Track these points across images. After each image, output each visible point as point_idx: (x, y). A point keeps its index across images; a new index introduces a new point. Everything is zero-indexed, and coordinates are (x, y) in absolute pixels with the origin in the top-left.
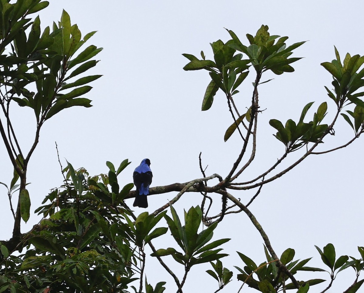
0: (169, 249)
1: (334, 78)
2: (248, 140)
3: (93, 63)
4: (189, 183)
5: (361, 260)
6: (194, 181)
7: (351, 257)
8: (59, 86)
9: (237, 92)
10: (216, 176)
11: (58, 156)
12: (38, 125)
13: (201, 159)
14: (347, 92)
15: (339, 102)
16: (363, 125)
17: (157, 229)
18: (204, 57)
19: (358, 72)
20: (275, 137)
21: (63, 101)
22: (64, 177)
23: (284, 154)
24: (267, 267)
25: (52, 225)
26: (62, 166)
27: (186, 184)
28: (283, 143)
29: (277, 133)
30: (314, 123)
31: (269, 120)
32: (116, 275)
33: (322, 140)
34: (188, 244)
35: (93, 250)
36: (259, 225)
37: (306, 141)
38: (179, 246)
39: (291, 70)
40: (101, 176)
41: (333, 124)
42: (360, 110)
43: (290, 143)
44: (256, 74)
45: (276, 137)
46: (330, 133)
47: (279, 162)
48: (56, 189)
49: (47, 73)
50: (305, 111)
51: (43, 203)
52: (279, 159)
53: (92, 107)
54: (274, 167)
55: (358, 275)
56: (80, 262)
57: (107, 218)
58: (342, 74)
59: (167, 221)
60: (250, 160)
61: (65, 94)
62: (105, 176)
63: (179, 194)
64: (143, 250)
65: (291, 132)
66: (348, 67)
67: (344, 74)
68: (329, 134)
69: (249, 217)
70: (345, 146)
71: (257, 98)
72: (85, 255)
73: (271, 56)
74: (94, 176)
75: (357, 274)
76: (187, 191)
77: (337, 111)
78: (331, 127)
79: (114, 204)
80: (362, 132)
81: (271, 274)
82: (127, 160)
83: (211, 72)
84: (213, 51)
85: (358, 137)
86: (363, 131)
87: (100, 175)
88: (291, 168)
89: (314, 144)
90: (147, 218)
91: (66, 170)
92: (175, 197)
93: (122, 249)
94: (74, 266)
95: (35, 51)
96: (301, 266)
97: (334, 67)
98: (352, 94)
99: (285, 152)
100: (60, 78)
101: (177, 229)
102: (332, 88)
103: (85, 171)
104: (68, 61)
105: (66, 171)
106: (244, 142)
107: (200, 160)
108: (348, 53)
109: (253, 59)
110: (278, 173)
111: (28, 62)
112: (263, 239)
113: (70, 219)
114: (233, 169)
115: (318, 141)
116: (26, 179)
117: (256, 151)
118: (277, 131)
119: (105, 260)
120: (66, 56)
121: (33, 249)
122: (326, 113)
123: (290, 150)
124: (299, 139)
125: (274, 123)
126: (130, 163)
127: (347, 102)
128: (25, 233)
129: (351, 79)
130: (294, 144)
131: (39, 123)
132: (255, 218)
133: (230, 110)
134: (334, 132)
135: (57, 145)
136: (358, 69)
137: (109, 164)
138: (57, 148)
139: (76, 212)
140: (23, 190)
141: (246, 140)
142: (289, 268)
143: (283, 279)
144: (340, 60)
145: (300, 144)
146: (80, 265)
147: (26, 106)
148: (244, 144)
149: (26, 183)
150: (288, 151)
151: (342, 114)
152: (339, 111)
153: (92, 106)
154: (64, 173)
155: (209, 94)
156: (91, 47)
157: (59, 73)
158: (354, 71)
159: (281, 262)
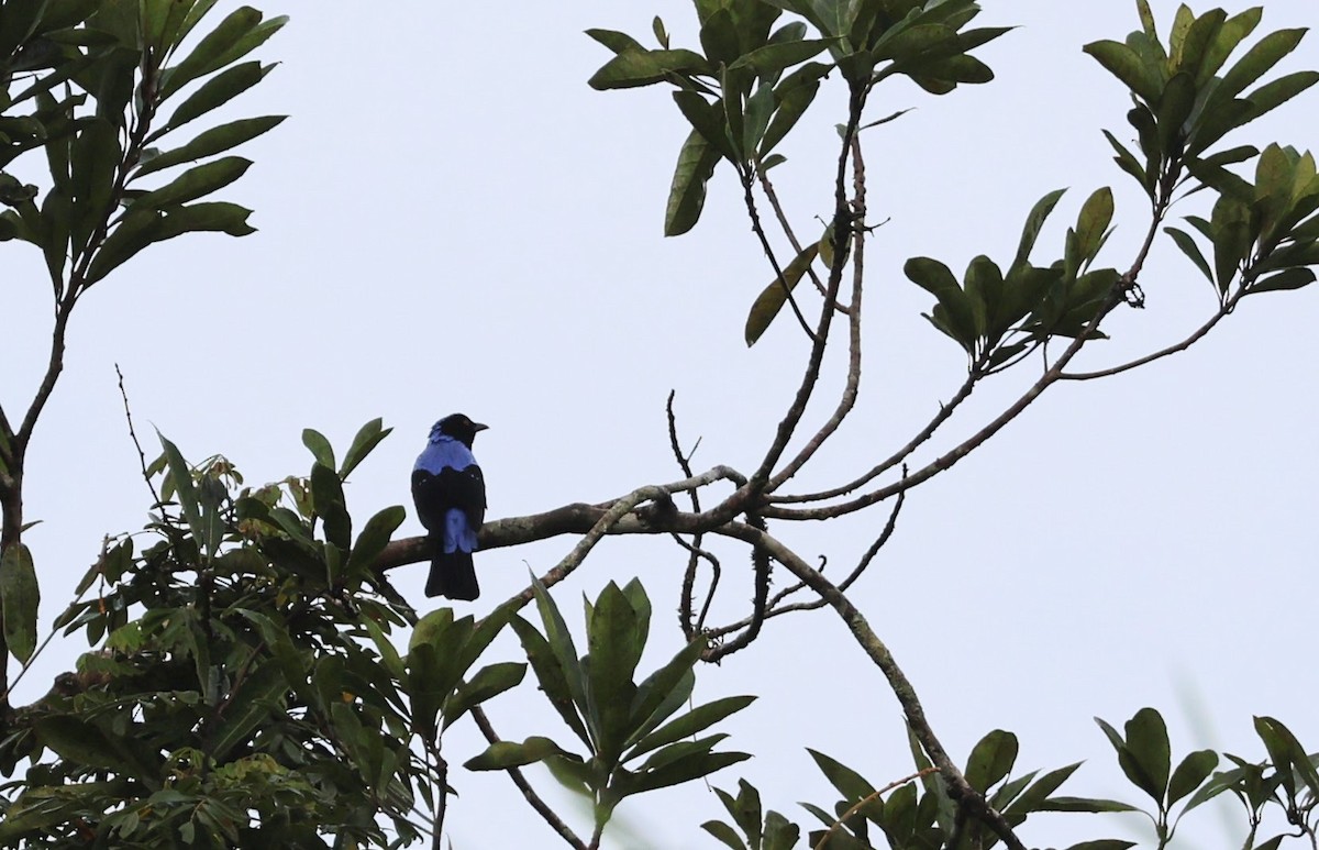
0: (532, 741)
1: (1135, 99)
2: (827, 335)
3: (254, 74)
4: (618, 500)
5: (1265, 766)
6: (636, 495)
7: (1229, 756)
8: (132, 162)
9: (779, 159)
10: (724, 473)
11: (128, 414)
12: (59, 307)
13: (674, 414)
14: (1186, 148)
15: (1158, 184)
16: (1247, 269)
17: (486, 670)
18: (665, 41)
19: (1222, 73)
20: (928, 322)
21: (145, 217)
22: (154, 493)
23: (964, 383)
24: (918, 803)
25: (118, 670)
26: (142, 454)
27: (611, 505)
28: (957, 344)
29: (936, 309)
30: (1067, 267)
31: (905, 262)
32: (342, 842)
33: (1098, 329)
34: (601, 719)
35: (261, 755)
36: (882, 649)
37: (1040, 335)
38: (568, 727)
39: (982, 74)
40: (287, 485)
41: (1138, 266)
42: (1232, 211)
43: (982, 342)
44: (849, 93)
45: (932, 322)
46: (1126, 299)
47: (946, 412)
48: (126, 536)
49: (85, 115)
50: (1035, 222)
51: (81, 590)
52: (947, 402)
53: (256, 232)
54: (926, 435)
55: (1256, 823)
56: (209, 800)
57: (318, 637)
58: (1163, 81)
59: (522, 639)
60: (840, 408)
61: (152, 190)
62: (302, 484)
63: (582, 542)
64: (439, 750)
65: (986, 300)
66: (1183, 56)
67: (1172, 80)
68: (1123, 305)
69: (845, 619)
70: (1183, 347)
71: (862, 183)
72: (233, 776)
73: (901, 24)
74: (263, 487)
75: (1252, 815)
76: (611, 531)
77: (1151, 218)
78: (1128, 280)
79: (334, 586)
80: (1242, 293)
81: (936, 825)
82: (379, 422)
83: (680, 89)
84: (697, 16)
85: (1229, 313)
86: (1247, 288)
87: (285, 482)
88: (988, 432)
89: (1070, 341)
90: (447, 630)
91: (157, 466)
92: (570, 556)
93: (361, 748)
94: (186, 816)
95: (36, 36)
96: (1042, 795)
97: (1134, 56)
98: (1204, 155)
99: (967, 376)
100: (134, 131)
101: (559, 666)
102: (1130, 137)
103: (227, 468)
104: (161, 67)
105: (161, 471)
106: (812, 343)
107: (671, 418)
108: (1183, 6)
109: (835, 36)
110: (942, 453)
111: (15, 75)
112: (896, 697)
113: (178, 646)
114: (776, 443)
115: (1085, 332)
116: (23, 507)
117: (861, 378)
118: (934, 300)
119: (301, 791)
120: (152, 49)
121: (51, 762)
122: (1112, 230)
123: (983, 368)
124: (1018, 325)
125: (923, 272)
126: (389, 431)
127: (1186, 183)
128: (26, 705)
129: (1197, 100)
130: (998, 345)
131: (63, 299)
132: (867, 624)
133: (754, 229)
134: (1143, 296)
135: (121, 377)
136: (1222, 64)
137: (314, 440)
138: (121, 386)
139: (199, 618)
140: (12, 548)
141: (821, 338)
142: (1001, 802)
143: (976, 842)
144: (1154, 30)
145: (1020, 346)
146: (207, 811)
147: (14, 240)
148: (811, 350)
149: (23, 524)
150: (977, 373)
151: (1168, 230)
152: (1158, 218)
153: (254, 230)
154: (151, 480)
155: (688, 174)
156: (241, 15)
157: (130, 111)
158: (1205, 72)
159: (966, 782)
